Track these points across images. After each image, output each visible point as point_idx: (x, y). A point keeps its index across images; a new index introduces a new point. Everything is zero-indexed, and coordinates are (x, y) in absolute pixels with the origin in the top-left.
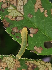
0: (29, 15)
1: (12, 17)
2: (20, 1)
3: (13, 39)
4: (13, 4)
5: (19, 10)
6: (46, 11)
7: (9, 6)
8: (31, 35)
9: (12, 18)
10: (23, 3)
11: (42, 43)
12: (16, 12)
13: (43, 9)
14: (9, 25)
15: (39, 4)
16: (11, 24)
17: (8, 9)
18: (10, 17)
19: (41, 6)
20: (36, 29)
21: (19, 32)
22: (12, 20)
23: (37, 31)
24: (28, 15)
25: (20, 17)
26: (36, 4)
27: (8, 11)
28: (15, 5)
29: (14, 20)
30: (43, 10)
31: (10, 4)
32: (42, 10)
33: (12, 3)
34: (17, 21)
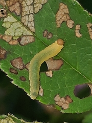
0: (46, 33)
1: (11, 38)
2: (28, 6)
3: (12, 82)
4: (14, 11)
5: (26, 23)
6: (78, 27)
8: (50, 74)
9: (13, 39)
10: (34, 9)
12: (19, 28)
13: (72, 22)
14: (5, 56)
15: (65, 13)
16: (10, 53)
17: (4, 21)
18: (7, 37)
19: (68, 18)
20: (58, 61)
21: (25, 67)
22: (11, 43)
23: (60, 65)
24: (44, 33)
25: (28, 38)
26: (59, 13)
27: (4, 25)
28: (18, 13)
29: (15, 43)
30: (73, 24)
31: (7, 11)
32: (70, 24)
33: (12, 9)
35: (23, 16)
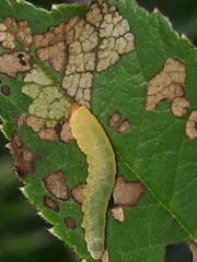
0: (116, 118)
2: (83, 52)
4: (50, 59)
7: (27, 67)
9: (45, 126)
10: (96, 62)
11: (156, 249)
12: (57, 100)
14: (33, 165)
16: (41, 159)
17: (25, 80)
19: (179, 92)
22: (42, 135)
23: (138, 193)
26: (158, 79)
27: (25, 90)
28: (58, 66)
30: (186, 108)
33: (43, 55)
34: (64, 142)
35: (67, 73)
